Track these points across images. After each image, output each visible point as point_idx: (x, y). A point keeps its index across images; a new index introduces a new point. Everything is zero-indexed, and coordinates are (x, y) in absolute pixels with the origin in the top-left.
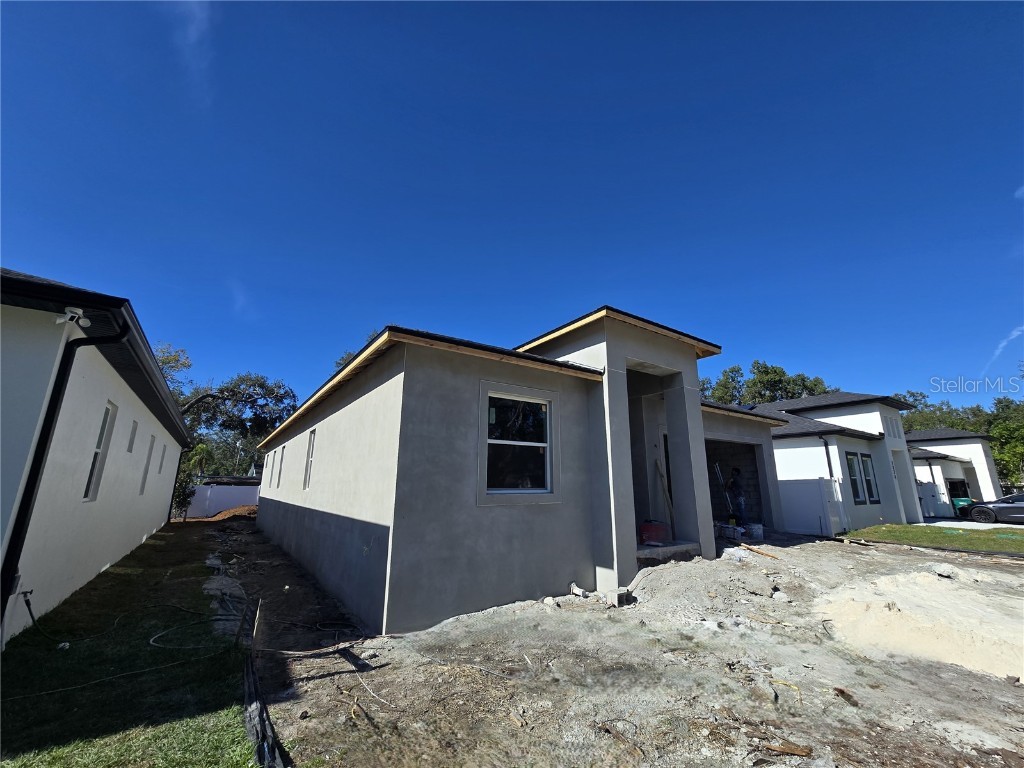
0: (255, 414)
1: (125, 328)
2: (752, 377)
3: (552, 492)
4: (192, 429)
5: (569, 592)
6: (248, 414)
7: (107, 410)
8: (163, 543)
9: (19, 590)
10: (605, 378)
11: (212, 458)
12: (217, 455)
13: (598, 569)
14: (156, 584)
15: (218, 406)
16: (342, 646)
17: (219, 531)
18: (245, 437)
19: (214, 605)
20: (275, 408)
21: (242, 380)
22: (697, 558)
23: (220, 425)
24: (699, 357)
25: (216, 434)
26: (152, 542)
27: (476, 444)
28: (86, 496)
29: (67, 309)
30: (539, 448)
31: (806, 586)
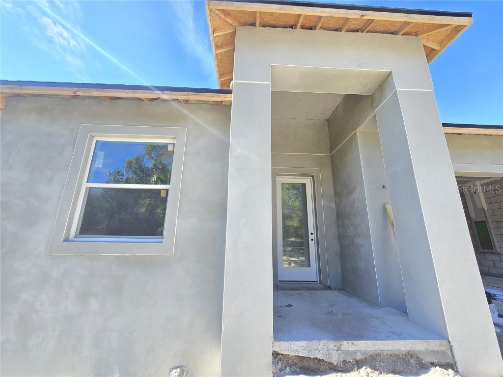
3: (162, 241)
27: (62, 188)
30: (159, 191)
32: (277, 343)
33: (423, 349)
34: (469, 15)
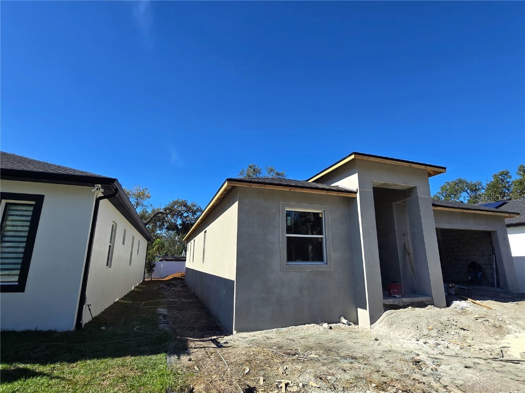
0: (183, 221)
1: (117, 190)
2: (518, 177)
3: (327, 264)
4: (153, 231)
5: (339, 322)
6: (179, 222)
7: (113, 225)
8: (141, 290)
9: (87, 304)
10: (358, 195)
11: (164, 246)
12: (166, 244)
13: (358, 309)
14: (138, 308)
15: (164, 218)
16: (213, 338)
17: (167, 285)
18: (179, 235)
19: (161, 317)
20: (193, 218)
21: (175, 203)
22: (429, 307)
23: (166, 228)
24: (430, 175)
25: (165, 233)
26: (136, 289)
27: (279, 237)
28: (107, 265)
29: (95, 185)
30: (318, 238)
31: (505, 327)
32: (384, 300)
33: (425, 300)
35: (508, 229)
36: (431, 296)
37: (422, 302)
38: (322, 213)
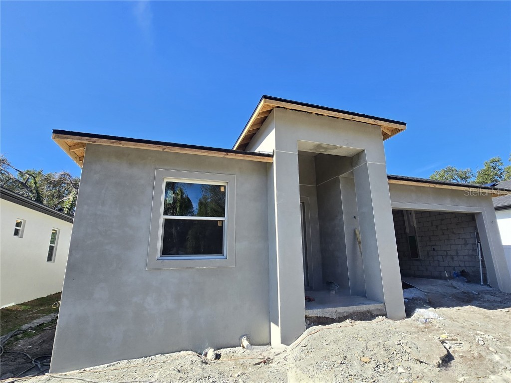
3: (227, 258)
5: (240, 344)
10: (274, 159)
13: (272, 324)
22: (379, 318)
27: (149, 220)
30: (217, 221)
31: (488, 357)
32: (307, 311)
33: (373, 308)
34: (404, 124)
35: (498, 213)
36: (382, 302)
37: (368, 311)
38: (225, 186)
